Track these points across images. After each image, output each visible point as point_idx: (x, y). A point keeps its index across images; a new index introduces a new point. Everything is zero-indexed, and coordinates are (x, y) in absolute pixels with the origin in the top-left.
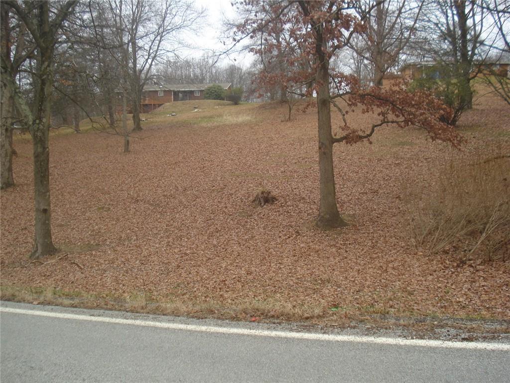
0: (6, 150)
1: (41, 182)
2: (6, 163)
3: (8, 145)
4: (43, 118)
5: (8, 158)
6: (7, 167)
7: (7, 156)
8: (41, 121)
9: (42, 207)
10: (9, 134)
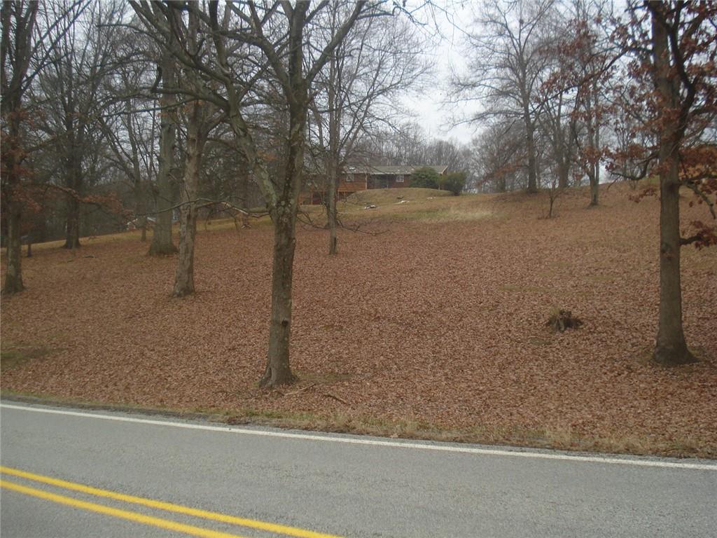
0: (187, 244)
1: (283, 284)
2: (186, 262)
3: (189, 237)
4: (290, 198)
5: (189, 254)
6: (187, 267)
7: (188, 253)
8: (288, 202)
9: (281, 320)
10: (191, 223)
